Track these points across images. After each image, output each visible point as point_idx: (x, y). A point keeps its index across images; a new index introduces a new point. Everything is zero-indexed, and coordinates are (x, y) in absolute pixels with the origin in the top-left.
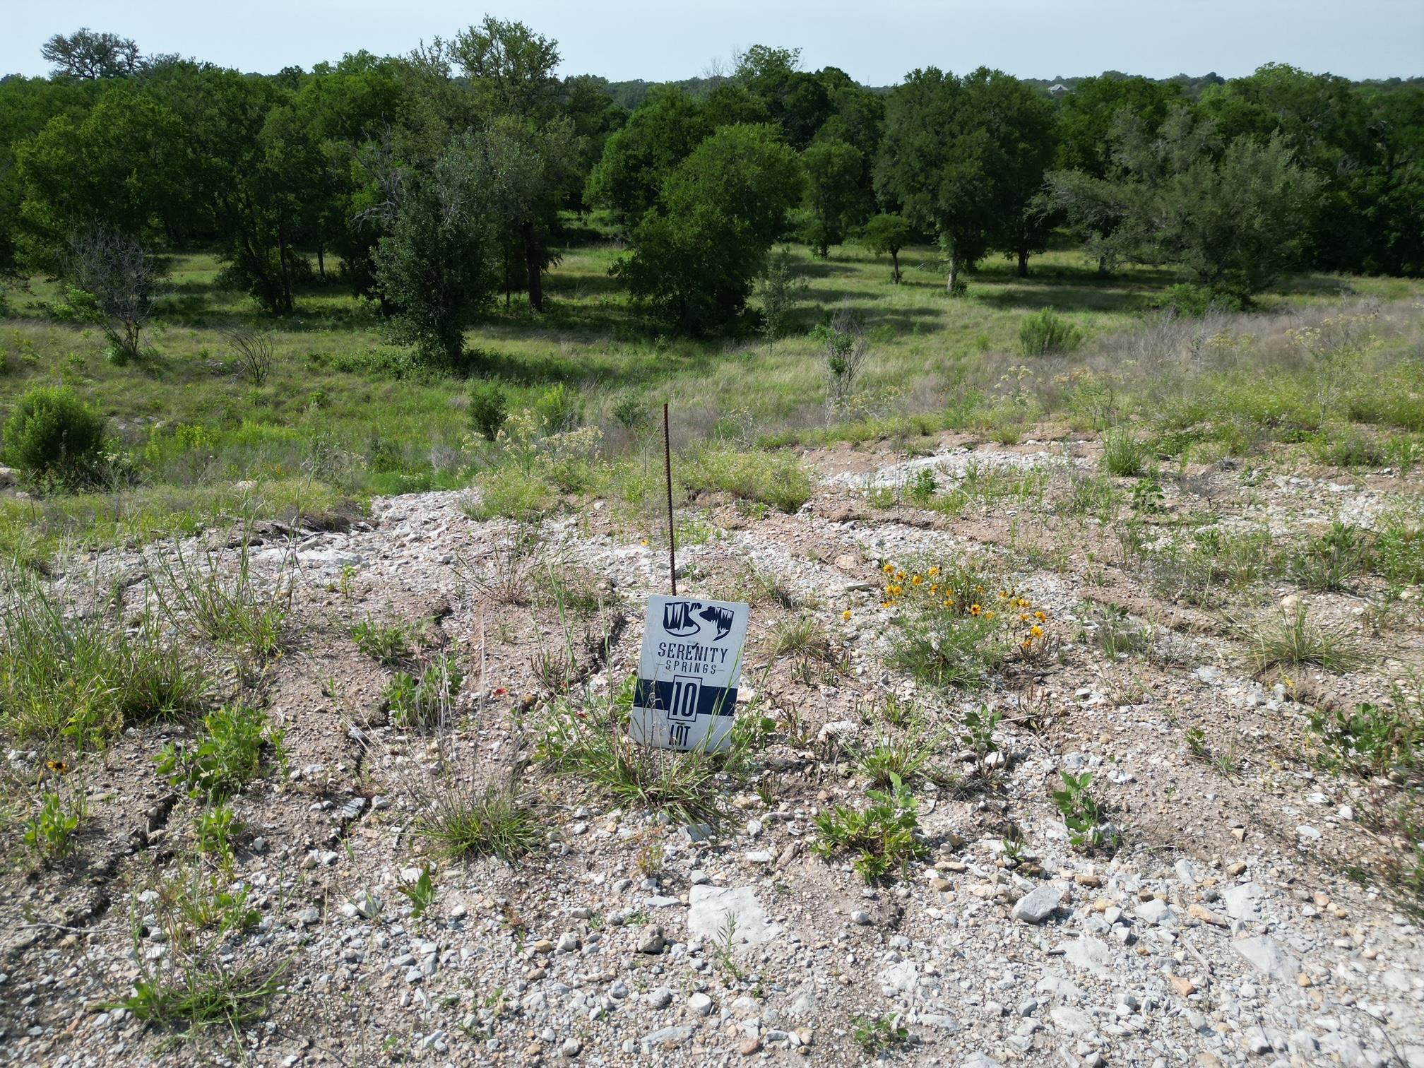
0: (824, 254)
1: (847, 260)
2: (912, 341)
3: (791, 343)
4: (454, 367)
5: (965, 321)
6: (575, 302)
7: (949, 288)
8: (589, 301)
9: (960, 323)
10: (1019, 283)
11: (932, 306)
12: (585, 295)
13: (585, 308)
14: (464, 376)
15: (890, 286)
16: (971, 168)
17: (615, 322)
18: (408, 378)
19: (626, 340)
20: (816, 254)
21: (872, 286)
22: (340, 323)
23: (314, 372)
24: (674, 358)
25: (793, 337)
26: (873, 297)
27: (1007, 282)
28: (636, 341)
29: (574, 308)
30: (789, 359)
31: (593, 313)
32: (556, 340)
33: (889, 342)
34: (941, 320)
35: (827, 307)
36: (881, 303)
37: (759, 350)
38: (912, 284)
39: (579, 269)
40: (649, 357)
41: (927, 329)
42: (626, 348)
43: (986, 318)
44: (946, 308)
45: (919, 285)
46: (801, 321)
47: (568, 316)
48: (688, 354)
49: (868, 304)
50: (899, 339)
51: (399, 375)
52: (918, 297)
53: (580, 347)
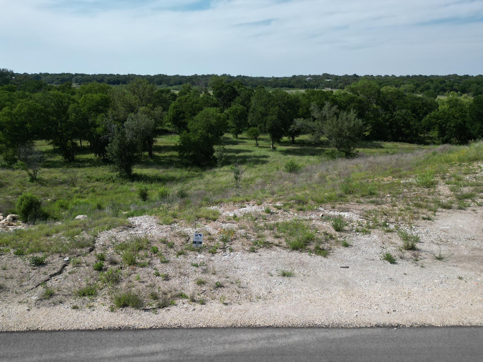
0: (237, 137)
1: (243, 139)
2: (259, 167)
3: (226, 168)
4: (130, 179)
5: (275, 160)
6: (162, 155)
7: (271, 148)
8: (166, 154)
9: (272, 161)
10: (292, 146)
11: (266, 154)
12: (165, 152)
13: (165, 157)
14: (133, 181)
15: (255, 148)
16: (274, 117)
17: (175, 161)
18: (116, 182)
19: (179, 167)
20: (234, 137)
21: (250, 148)
22: (91, 164)
23: (89, 182)
24: (192, 173)
25: (226, 166)
26: (250, 151)
27: (288, 145)
28: (182, 168)
29: (162, 157)
30: (225, 173)
31: (168, 158)
32: (158, 168)
33: (252, 167)
34: (268, 159)
35: (237, 155)
36: (252, 154)
37: (217, 170)
38: (261, 147)
39: (162, 143)
40: (185, 173)
41: (264, 162)
42: (179, 170)
43: (280, 158)
44: (270, 155)
45: (263, 147)
46: (229, 160)
47: (161, 160)
48: (197, 171)
49: (248, 154)
50: (256, 166)
51: (114, 181)
52: (262, 152)
53: (165, 170)
